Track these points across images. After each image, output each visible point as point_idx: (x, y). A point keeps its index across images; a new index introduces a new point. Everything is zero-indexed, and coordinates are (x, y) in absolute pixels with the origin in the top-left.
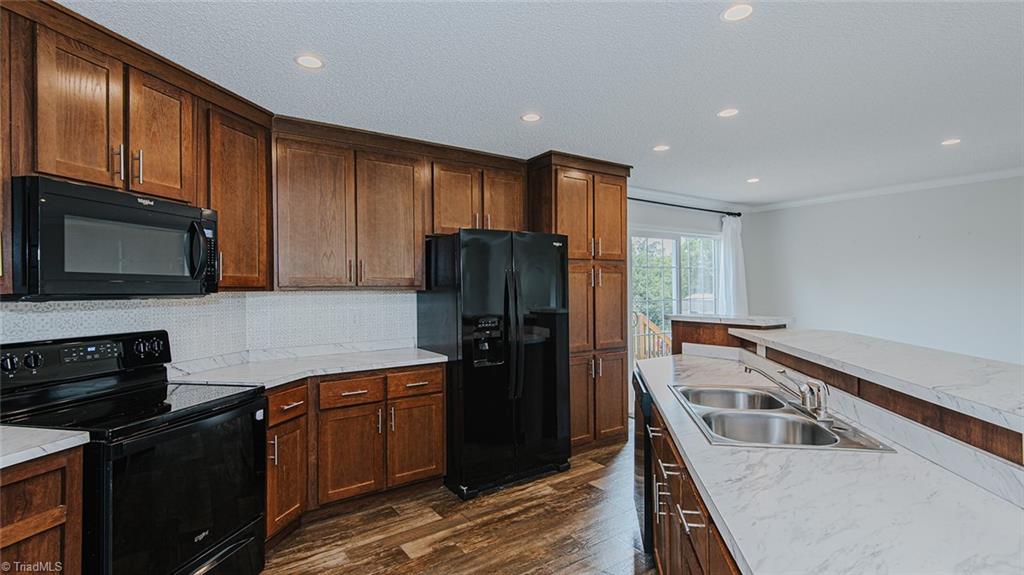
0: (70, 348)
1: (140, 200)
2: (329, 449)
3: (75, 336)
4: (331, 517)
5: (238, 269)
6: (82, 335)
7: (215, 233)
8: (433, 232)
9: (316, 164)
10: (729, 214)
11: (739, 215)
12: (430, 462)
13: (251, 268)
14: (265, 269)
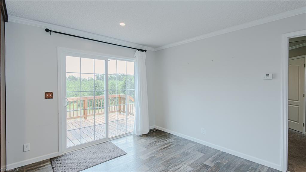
10: (138, 50)
11: (145, 51)
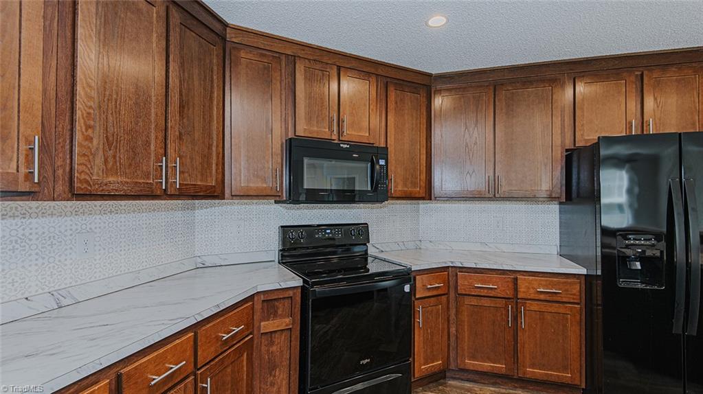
0: (322, 229)
1: (341, 145)
2: (466, 327)
3: (324, 223)
4: (468, 380)
5: (405, 185)
6: (327, 223)
7: (387, 163)
8: (575, 144)
9: (463, 103)
12: (565, 369)
13: (414, 184)
14: (424, 185)
